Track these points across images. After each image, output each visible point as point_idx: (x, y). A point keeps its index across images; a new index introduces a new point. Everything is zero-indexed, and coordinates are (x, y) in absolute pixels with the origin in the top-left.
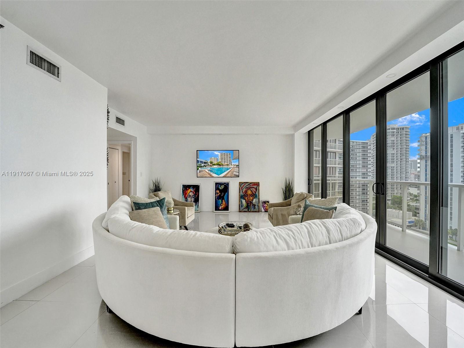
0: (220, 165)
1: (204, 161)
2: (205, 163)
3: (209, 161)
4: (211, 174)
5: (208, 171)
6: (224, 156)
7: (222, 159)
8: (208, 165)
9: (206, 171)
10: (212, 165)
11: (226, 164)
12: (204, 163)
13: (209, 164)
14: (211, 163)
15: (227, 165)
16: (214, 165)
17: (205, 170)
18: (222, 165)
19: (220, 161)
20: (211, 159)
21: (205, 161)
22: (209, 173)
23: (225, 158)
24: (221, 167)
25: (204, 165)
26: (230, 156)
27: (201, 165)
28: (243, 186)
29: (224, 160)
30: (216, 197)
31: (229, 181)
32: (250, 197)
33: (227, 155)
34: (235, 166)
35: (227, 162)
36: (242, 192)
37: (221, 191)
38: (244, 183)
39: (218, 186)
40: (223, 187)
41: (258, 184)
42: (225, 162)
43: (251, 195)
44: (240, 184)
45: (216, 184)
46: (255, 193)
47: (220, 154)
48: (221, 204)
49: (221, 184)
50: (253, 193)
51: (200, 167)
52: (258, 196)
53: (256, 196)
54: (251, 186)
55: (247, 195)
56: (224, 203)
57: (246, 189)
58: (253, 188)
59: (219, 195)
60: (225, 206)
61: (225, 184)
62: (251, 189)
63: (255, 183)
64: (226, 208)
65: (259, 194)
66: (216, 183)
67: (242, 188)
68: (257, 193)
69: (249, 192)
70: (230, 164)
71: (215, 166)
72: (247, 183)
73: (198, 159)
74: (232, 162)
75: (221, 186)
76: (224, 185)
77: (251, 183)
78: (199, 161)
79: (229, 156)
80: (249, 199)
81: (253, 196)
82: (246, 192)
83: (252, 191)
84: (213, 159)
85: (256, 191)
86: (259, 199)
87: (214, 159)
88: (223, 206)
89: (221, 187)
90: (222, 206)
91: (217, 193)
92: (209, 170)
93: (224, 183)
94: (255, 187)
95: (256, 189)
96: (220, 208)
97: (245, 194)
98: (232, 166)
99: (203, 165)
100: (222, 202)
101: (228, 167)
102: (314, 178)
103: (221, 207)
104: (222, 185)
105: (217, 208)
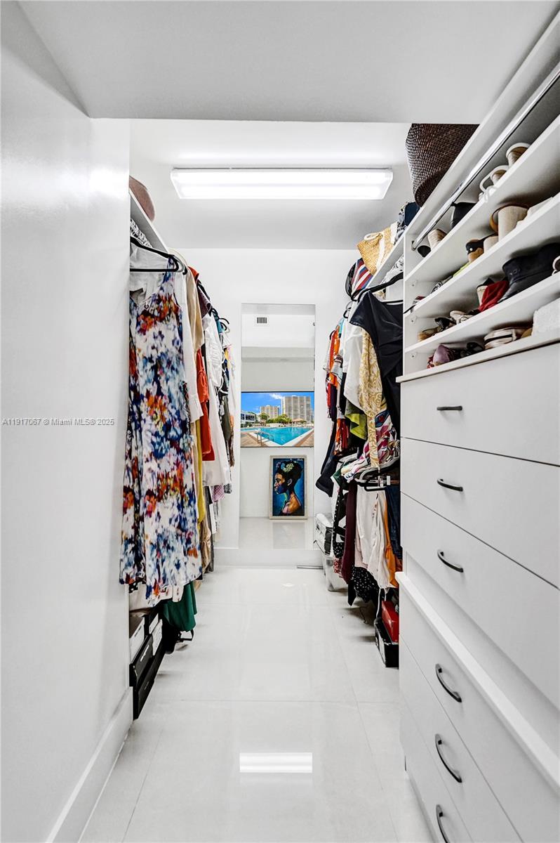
0: (284, 422)
3: (258, 414)
4: (263, 441)
5: (255, 436)
6: (295, 402)
7: (289, 409)
8: (257, 422)
9: (250, 436)
10: (264, 421)
11: (299, 419)
12: (247, 418)
13: (259, 419)
14: (264, 417)
15: (302, 422)
16: (272, 422)
17: (248, 434)
18: (291, 423)
19: (284, 413)
20: (263, 408)
21: (248, 414)
22: (259, 439)
23: (296, 407)
24: (288, 425)
25: (247, 423)
29: (296, 411)
30: (274, 488)
33: (302, 401)
35: (302, 416)
37: (286, 476)
39: (280, 465)
40: (290, 467)
42: (296, 416)
45: (275, 461)
47: (284, 398)
48: (286, 502)
49: (286, 461)
56: (293, 499)
59: (283, 484)
60: (295, 506)
61: (295, 462)
64: (299, 511)
66: (274, 459)
70: (308, 419)
71: (272, 425)
75: (286, 465)
76: (293, 462)
79: (305, 401)
84: (268, 409)
87: (272, 409)
88: (291, 506)
90: (288, 505)
91: (278, 481)
92: (258, 434)
96: (285, 510)
100: (289, 497)
101: (305, 426)
103: (286, 508)
104: (289, 462)
105: (277, 511)
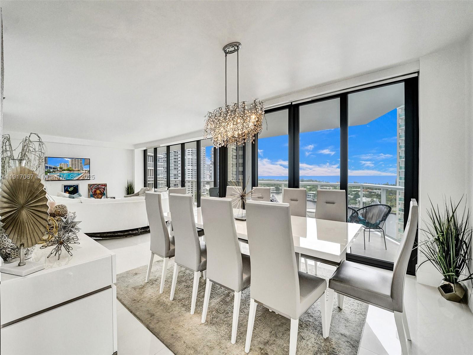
1: (53, 166)
2: (54, 168)
26: (81, 162)
27: (49, 170)
28: (92, 187)
31: (78, 183)
32: (99, 195)
34: (87, 172)
36: (92, 192)
38: (93, 184)
41: (105, 185)
43: (100, 193)
44: (90, 186)
46: (104, 192)
50: (102, 192)
51: (48, 173)
52: (106, 194)
53: (104, 194)
54: (100, 187)
55: (96, 194)
57: (95, 189)
58: (102, 188)
62: (100, 189)
63: (103, 184)
65: (107, 192)
67: (91, 188)
68: (105, 192)
69: (98, 192)
72: (96, 184)
73: (46, 165)
74: (83, 167)
77: (99, 185)
78: (48, 167)
80: (98, 197)
81: (102, 194)
82: (95, 191)
83: (100, 191)
85: (104, 190)
86: (107, 196)
89: (70, 189)
93: (73, 185)
94: (103, 187)
95: (104, 189)
97: (94, 193)
98: (83, 172)
99: (52, 170)
102: (148, 179)
